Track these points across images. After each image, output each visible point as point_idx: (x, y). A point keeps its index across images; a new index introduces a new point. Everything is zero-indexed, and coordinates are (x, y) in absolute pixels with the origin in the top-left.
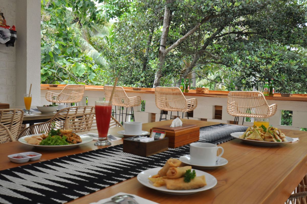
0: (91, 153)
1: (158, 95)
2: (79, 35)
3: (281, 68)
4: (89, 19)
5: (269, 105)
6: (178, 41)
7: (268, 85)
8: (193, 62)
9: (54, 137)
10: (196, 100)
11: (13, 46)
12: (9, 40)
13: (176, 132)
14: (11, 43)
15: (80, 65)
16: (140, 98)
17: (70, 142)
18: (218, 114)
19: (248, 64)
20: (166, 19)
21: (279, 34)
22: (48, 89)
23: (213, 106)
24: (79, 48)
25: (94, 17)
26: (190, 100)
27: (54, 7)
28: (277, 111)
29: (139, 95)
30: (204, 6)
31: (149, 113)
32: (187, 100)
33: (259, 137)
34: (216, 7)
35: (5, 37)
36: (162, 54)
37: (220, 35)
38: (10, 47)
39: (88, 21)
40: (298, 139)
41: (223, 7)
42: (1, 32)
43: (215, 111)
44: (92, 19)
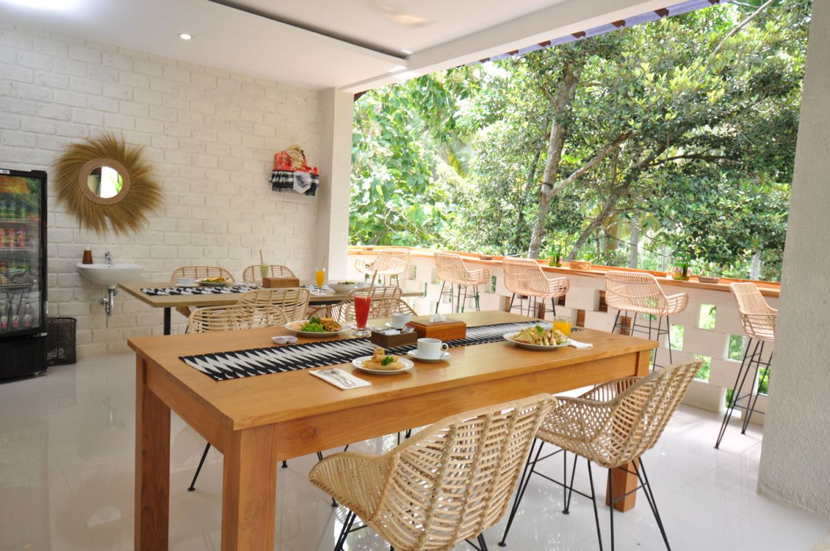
0: (349, 341)
2: (433, 152)
3: (753, 226)
4: (444, 127)
9: (314, 324)
10: (568, 280)
11: (314, 195)
12: (309, 187)
13: (427, 328)
14: (311, 191)
15: (423, 207)
16: (488, 272)
17: (327, 330)
18: (602, 304)
19: (689, 218)
20: (553, 140)
21: (766, 161)
22: (359, 253)
23: (596, 291)
24: (426, 177)
25: (452, 124)
27: (389, 110)
29: (486, 267)
30: (615, 119)
31: (501, 296)
32: (548, 280)
33: (530, 339)
34: (632, 123)
35: (305, 184)
36: (545, 197)
37: (656, 162)
38: (310, 197)
39: (443, 131)
40: (591, 345)
41: (645, 121)
42: (299, 178)
43: (599, 298)
44: (450, 127)
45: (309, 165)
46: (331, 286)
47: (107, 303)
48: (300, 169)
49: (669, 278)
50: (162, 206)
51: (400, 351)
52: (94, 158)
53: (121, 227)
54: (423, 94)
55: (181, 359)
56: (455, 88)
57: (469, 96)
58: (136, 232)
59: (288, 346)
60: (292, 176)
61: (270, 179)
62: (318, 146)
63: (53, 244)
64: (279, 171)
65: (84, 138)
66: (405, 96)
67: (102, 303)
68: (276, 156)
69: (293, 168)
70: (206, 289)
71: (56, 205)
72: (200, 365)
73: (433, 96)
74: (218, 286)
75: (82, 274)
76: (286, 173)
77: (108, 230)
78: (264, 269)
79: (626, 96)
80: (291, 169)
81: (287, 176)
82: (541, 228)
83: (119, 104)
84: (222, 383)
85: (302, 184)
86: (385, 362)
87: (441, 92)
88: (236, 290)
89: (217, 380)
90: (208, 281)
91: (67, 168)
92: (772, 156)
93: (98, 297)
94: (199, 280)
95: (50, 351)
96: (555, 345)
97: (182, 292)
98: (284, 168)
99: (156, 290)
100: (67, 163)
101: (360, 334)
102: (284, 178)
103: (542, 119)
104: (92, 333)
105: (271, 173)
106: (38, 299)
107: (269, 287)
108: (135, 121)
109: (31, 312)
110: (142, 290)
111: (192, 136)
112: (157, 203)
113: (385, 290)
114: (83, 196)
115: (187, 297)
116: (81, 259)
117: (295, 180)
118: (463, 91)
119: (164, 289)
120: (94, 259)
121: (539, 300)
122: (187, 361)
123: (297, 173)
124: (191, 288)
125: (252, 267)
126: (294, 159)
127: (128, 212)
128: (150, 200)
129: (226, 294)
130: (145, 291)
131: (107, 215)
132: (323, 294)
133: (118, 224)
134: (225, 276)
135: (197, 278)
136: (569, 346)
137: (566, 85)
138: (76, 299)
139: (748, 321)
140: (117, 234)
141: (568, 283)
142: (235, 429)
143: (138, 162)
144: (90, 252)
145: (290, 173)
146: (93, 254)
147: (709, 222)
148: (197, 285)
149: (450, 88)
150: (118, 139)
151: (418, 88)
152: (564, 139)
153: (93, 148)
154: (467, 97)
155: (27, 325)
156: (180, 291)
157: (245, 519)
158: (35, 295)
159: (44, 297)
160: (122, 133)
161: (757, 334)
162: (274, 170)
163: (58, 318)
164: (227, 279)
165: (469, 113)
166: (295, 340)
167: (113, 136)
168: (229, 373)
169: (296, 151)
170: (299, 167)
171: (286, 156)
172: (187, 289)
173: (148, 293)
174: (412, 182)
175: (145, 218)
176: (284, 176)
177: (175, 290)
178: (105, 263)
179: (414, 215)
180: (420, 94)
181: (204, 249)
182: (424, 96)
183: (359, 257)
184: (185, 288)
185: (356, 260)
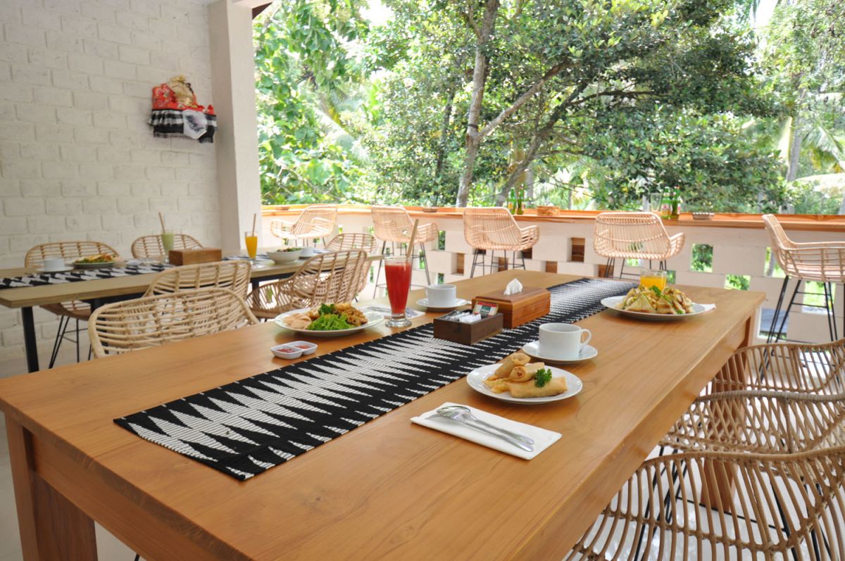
1: (469, 222)
2: (314, 105)
4: (331, 73)
5: (670, 236)
6: (500, 115)
7: (669, 199)
8: (530, 153)
9: (329, 316)
10: (538, 229)
11: (212, 142)
12: (204, 131)
13: (514, 304)
14: (209, 135)
15: (322, 163)
16: (436, 226)
17: (351, 324)
18: (577, 253)
19: (633, 155)
20: (478, 75)
21: (693, 94)
22: (274, 214)
23: (568, 239)
24: (316, 129)
25: (340, 70)
26: (527, 229)
27: (266, 53)
28: (685, 245)
29: (434, 220)
30: (551, 47)
31: (453, 253)
32: (521, 230)
33: (648, 306)
34: (572, 50)
35: (199, 127)
36: (472, 141)
37: (581, 99)
38: (206, 145)
39: (330, 77)
40: (713, 306)
41: (586, 48)
42: (190, 119)
43: (571, 248)
44: (337, 73)
45: (200, 102)
46: (269, 256)
48: (189, 108)
54: (305, 34)
55: (122, 424)
56: (341, 27)
57: (357, 37)
60: (181, 116)
61: (149, 122)
62: (209, 78)
64: (161, 110)
66: (284, 37)
68: (154, 90)
69: (179, 106)
70: (87, 273)
72: (173, 436)
73: (316, 36)
74: (105, 267)
76: (171, 112)
78: (165, 239)
79: (561, 21)
80: (178, 107)
81: (173, 117)
82: (469, 175)
85: (196, 127)
86: (540, 381)
87: (325, 31)
88: (133, 271)
89: (238, 477)
90: (86, 261)
92: (698, 88)
94: (73, 261)
97: (51, 280)
98: (169, 106)
99: (7, 281)
101: (400, 327)
102: (170, 119)
103: (463, 51)
105: (150, 113)
107: (183, 264)
111: (29, 61)
113: (348, 255)
115: (60, 288)
117: (185, 121)
118: (350, 31)
119: (20, 278)
121: (501, 255)
123: (187, 113)
124: (62, 273)
125: (143, 238)
126: (180, 95)
129: (121, 278)
134: (103, 250)
135: (67, 258)
137: (489, 11)
141: (539, 232)
145: (177, 113)
148: (71, 268)
149: (335, 28)
151: (298, 27)
154: (355, 38)
156: (47, 279)
162: (153, 110)
164: (112, 256)
165: (364, 53)
166: (311, 348)
169: (181, 84)
170: (188, 104)
171: (168, 91)
172: (57, 275)
174: (300, 135)
177: (38, 279)
179: (312, 172)
180: (302, 35)
181: (66, 220)
182: (306, 36)
183: (275, 219)
184: (53, 274)
185: (272, 223)
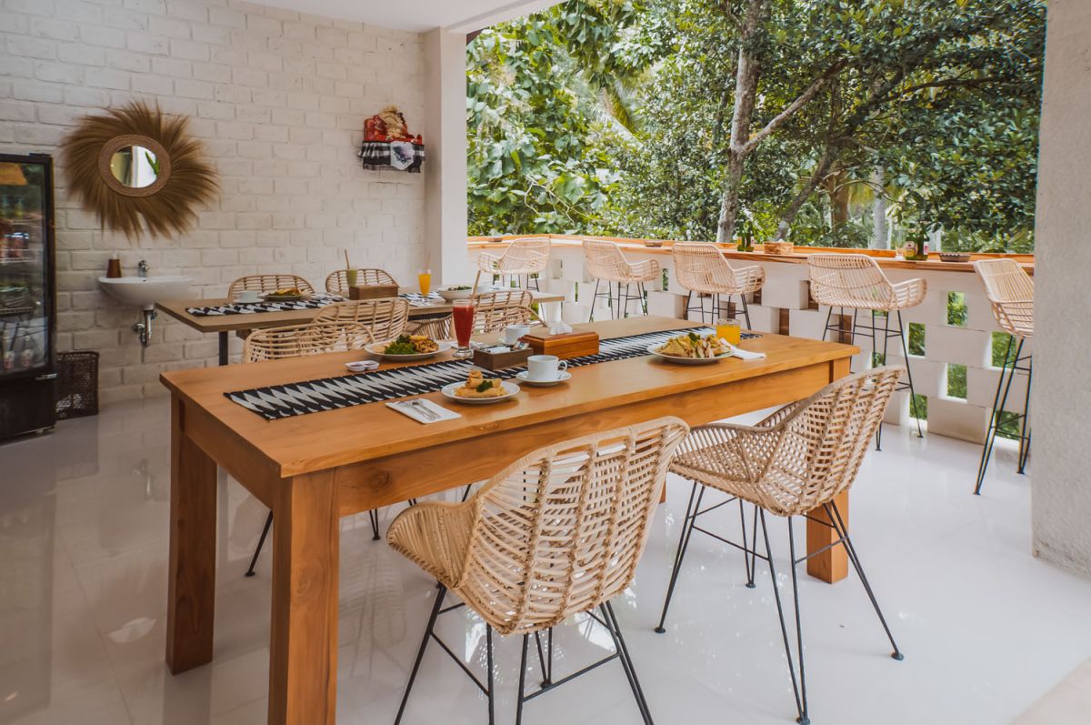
1: (679, 258)
2: (592, 100)
4: (603, 67)
5: (895, 283)
8: (821, 167)
9: (403, 345)
10: (761, 269)
11: (419, 172)
12: (411, 162)
14: (415, 167)
15: (576, 178)
17: (419, 351)
22: (483, 247)
23: (799, 281)
25: (613, 62)
27: (526, 48)
29: (654, 256)
31: (677, 296)
32: (734, 270)
35: (406, 157)
36: (736, 156)
37: (891, 95)
38: (414, 175)
39: (601, 72)
40: (763, 355)
41: (865, 42)
42: (398, 150)
43: (807, 291)
44: (610, 67)
45: (411, 131)
46: (441, 293)
47: (142, 329)
48: (399, 139)
49: (900, 258)
50: (216, 197)
51: (509, 373)
52: (119, 134)
53: (161, 227)
54: (572, 24)
55: (227, 395)
56: (616, 12)
57: (635, 22)
58: (180, 232)
59: (366, 374)
60: (389, 148)
61: (359, 154)
62: (422, 106)
63: (66, 253)
64: (370, 142)
65: (105, 109)
67: (136, 329)
68: (366, 122)
70: (274, 305)
71: (68, 199)
72: (250, 402)
73: (585, 25)
74: (290, 299)
75: (105, 290)
76: (379, 144)
77: (141, 230)
78: (351, 276)
80: (387, 139)
81: (381, 149)
82: (733, 198)
83: (151, 61)
84: (274, 423)
85: (403, 157)
86: (481, 388)
87: (596, 18)
88: (314, 305)
89: (268, 419)
90: (277, 294)
91: (82, 148)
93: (131, 322)
94: (266, 293)
95: (61, 399)
96: (712, 357)
97: (242, 311)
98: (378, 139)
99: (207, 310)
100: (81, 142)
101: (462, 354)
102: (378, 152)
104: (122, 372)
105: (360, 145)
106: (43, 328)
107: (358, 299)
108: (174, 83)
109: (32, 345)
110: (187, 309)
112: (206, 191)
114: (105, 186)
115: (248, 316)
116: (106, 272)
117: (393, 152)
118: (627, 16)
119: (218, 308)
120: (122, 271)
122: (234, 398)
123: (395, 144)
124: (253, 304)
125: (337, 272)
126: (390, 125)
127: (170, 206)
128: (199, 188)
129: (301, 309)
130: (191, 311)
131: (140, 211)
132: (429, 305)
133: (156, 224)
134: (301, 285)
135: (263, 291)
136: (732, 356)
138: (100, 326)
139: (1003, 312)
140: (154, 235)
141: (763, 273)
142: (283, 476)
143: (181, 138)
144: (118, 261)
145: (385, 145)
146: (122, 264)
147: (966, 174)
148: (262, 300)
149: (610, 13)
150: (152, 108)
151: (564, 16)
152: (758, 75)
153: (118, 122)
154: (632, 24)
155: (27, 365)
156: (239, 309)
157: (299, 592)
158: (38, 324)
159: (51, 327)
160: (156, 101)
161: (1017, 329)
162: (364, 142)
163: (73, 353)
164: (302, 290)
166: (375, 365)
167: (144, 104)
168: (285, 410)
169: (393, 115)
170: (397, 135)
171: (379, 122)
172: (248, 307)
173: (195, 314)
174: (562, 144)
175: (192, 213)
176: (377, 148)
177: (232, 309)
178: (140, 276)
180: (567, 24)
181: (274, 252)
182: (573, 26)
183: (483, 252)
184: (245, 305)
185: (480, 257)
